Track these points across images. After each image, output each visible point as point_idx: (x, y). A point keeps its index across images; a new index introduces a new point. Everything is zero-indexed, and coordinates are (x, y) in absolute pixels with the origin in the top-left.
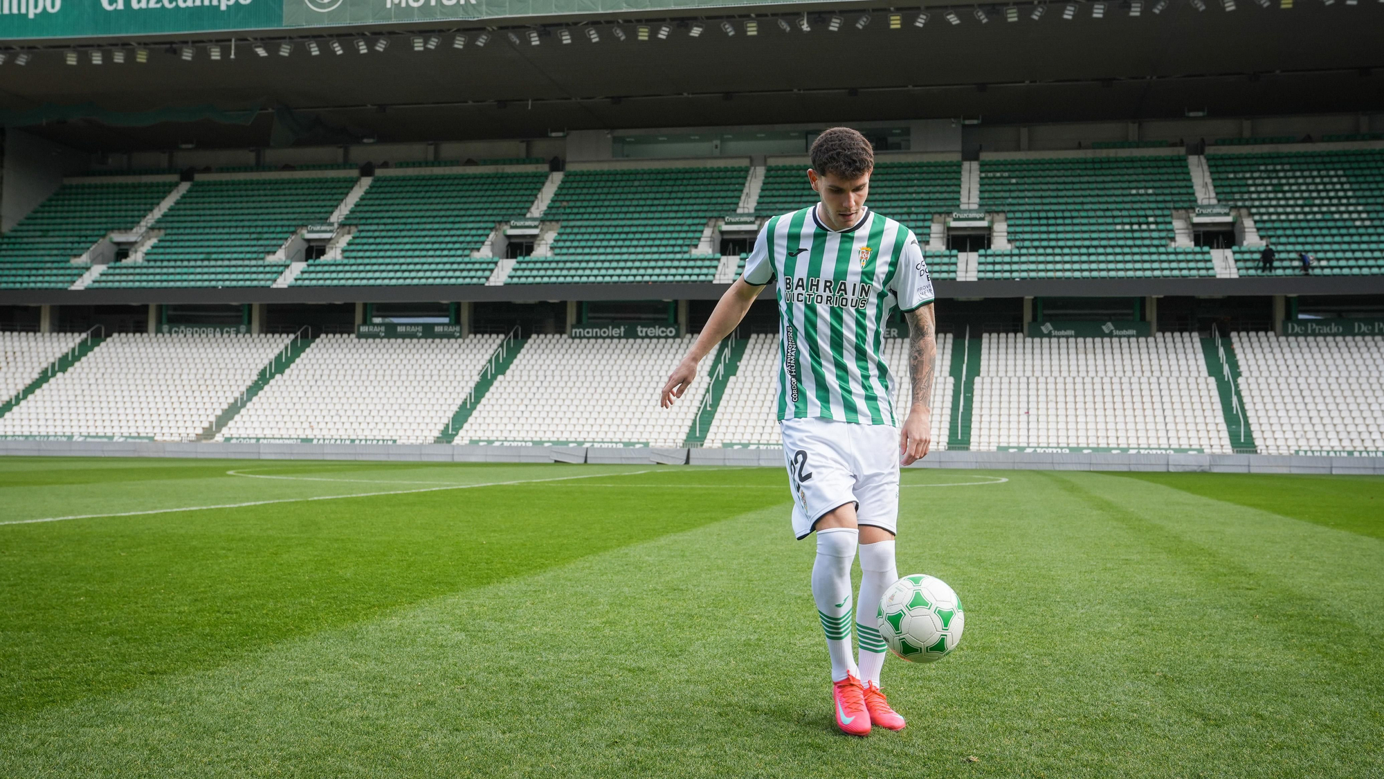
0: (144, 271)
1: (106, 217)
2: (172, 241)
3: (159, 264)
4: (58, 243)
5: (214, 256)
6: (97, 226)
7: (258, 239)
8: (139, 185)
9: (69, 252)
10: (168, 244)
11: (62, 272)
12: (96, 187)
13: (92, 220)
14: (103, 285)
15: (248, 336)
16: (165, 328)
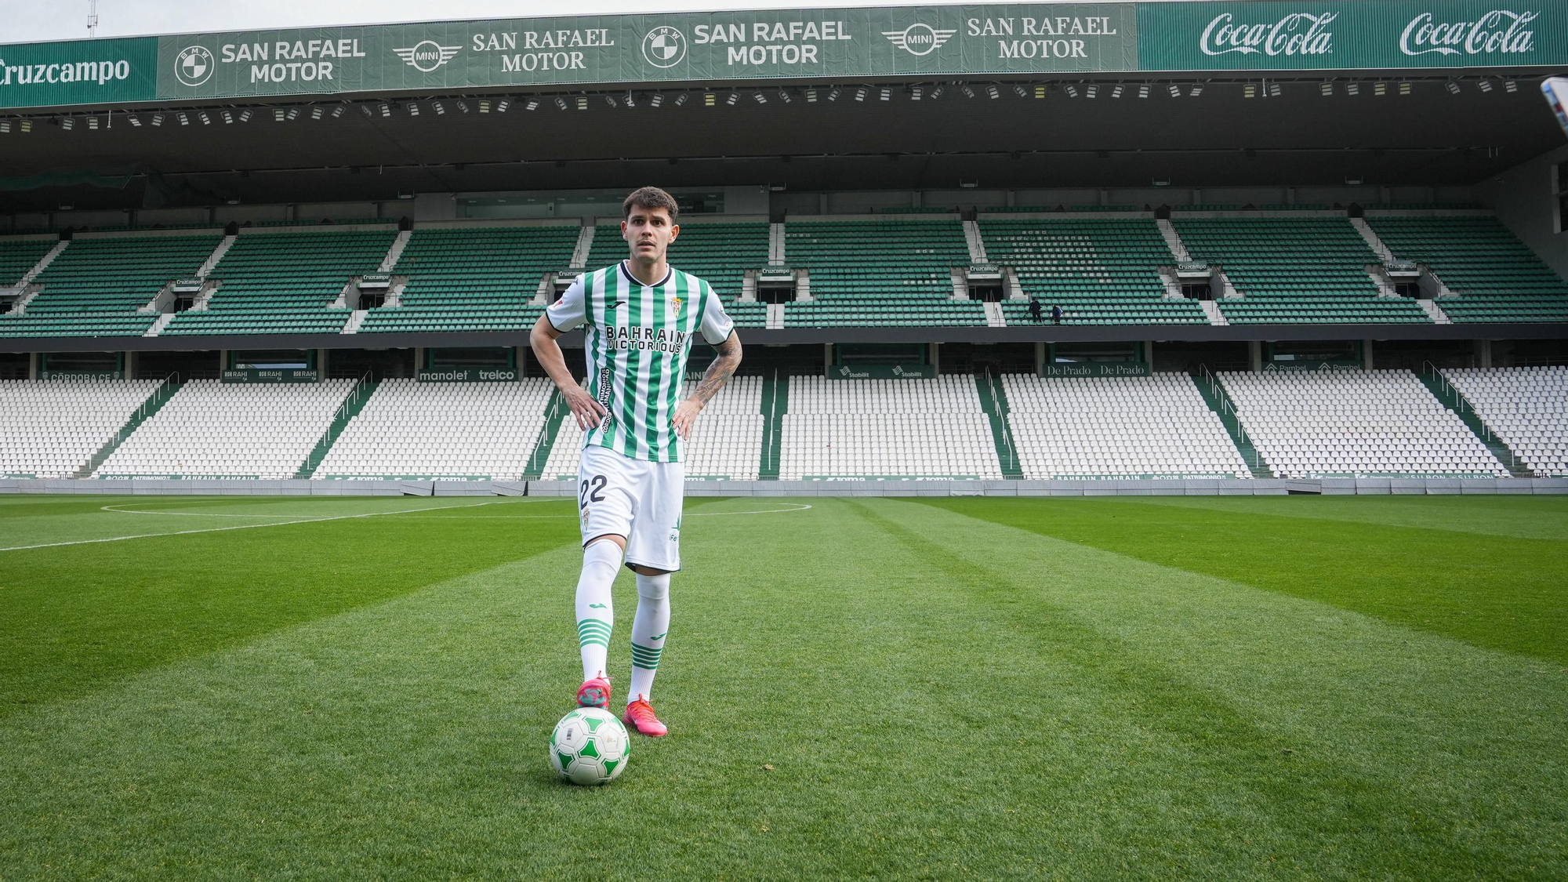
0: (26, 322)
2: (51, 295)
5: (90, 308)
7: (130, 293)
8: (22, 244)
10: (48, 297)
15: (121, 381)
16: (45, 374)
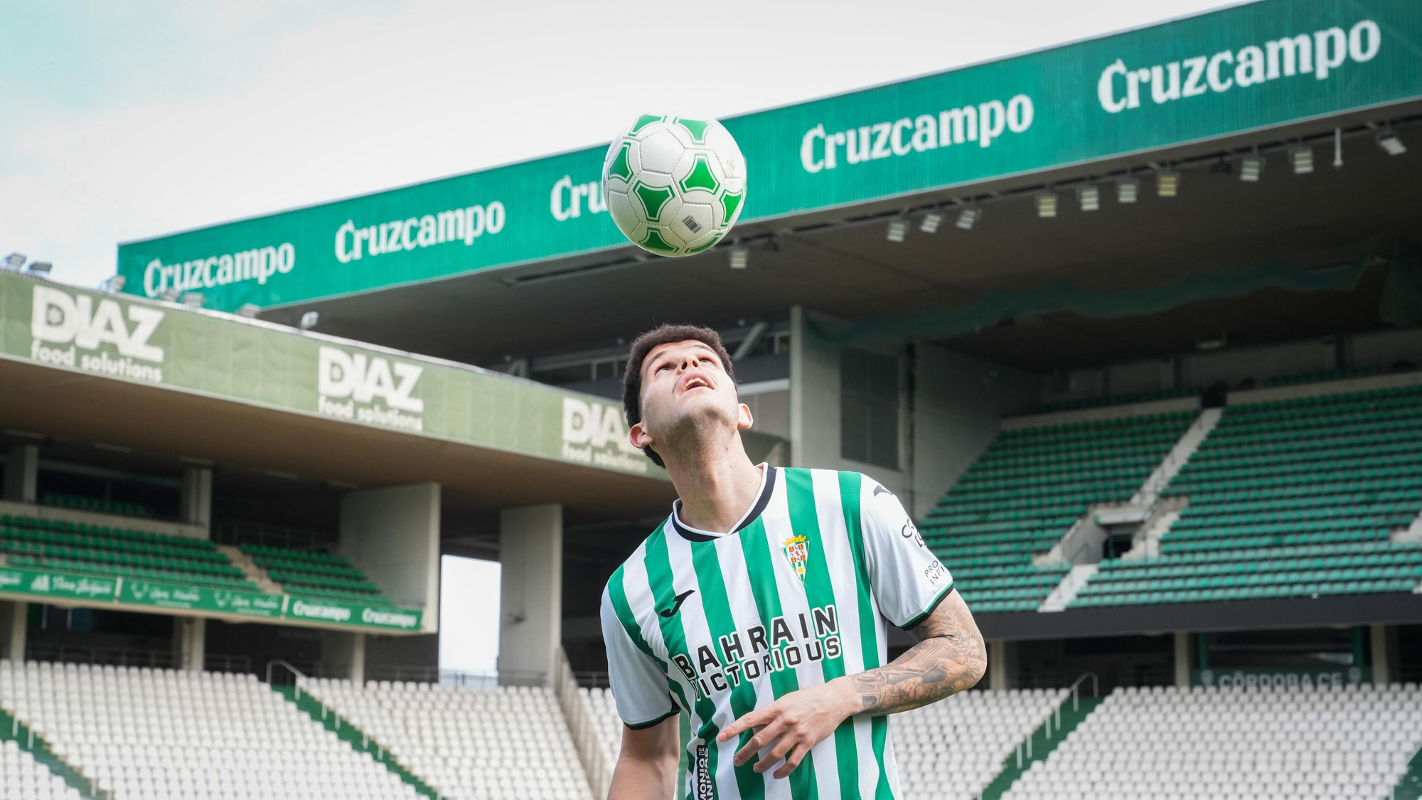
0: (1165, 572)
1: (1082, 481)
2: (1206, 516)
3: (1188, 558)
4: (1007, 531)
5: (1290, 539)
6: (1067, 499)
7: (1369, 503)
8: (1130, 422)
9: (1026, 546)
10: (1199, 521)
11: (1022, 581)
12: (1056, 431)
13: (1057, 489)
14: (1096, 601)
15: (1366, 687)
16: (1207, 676)
